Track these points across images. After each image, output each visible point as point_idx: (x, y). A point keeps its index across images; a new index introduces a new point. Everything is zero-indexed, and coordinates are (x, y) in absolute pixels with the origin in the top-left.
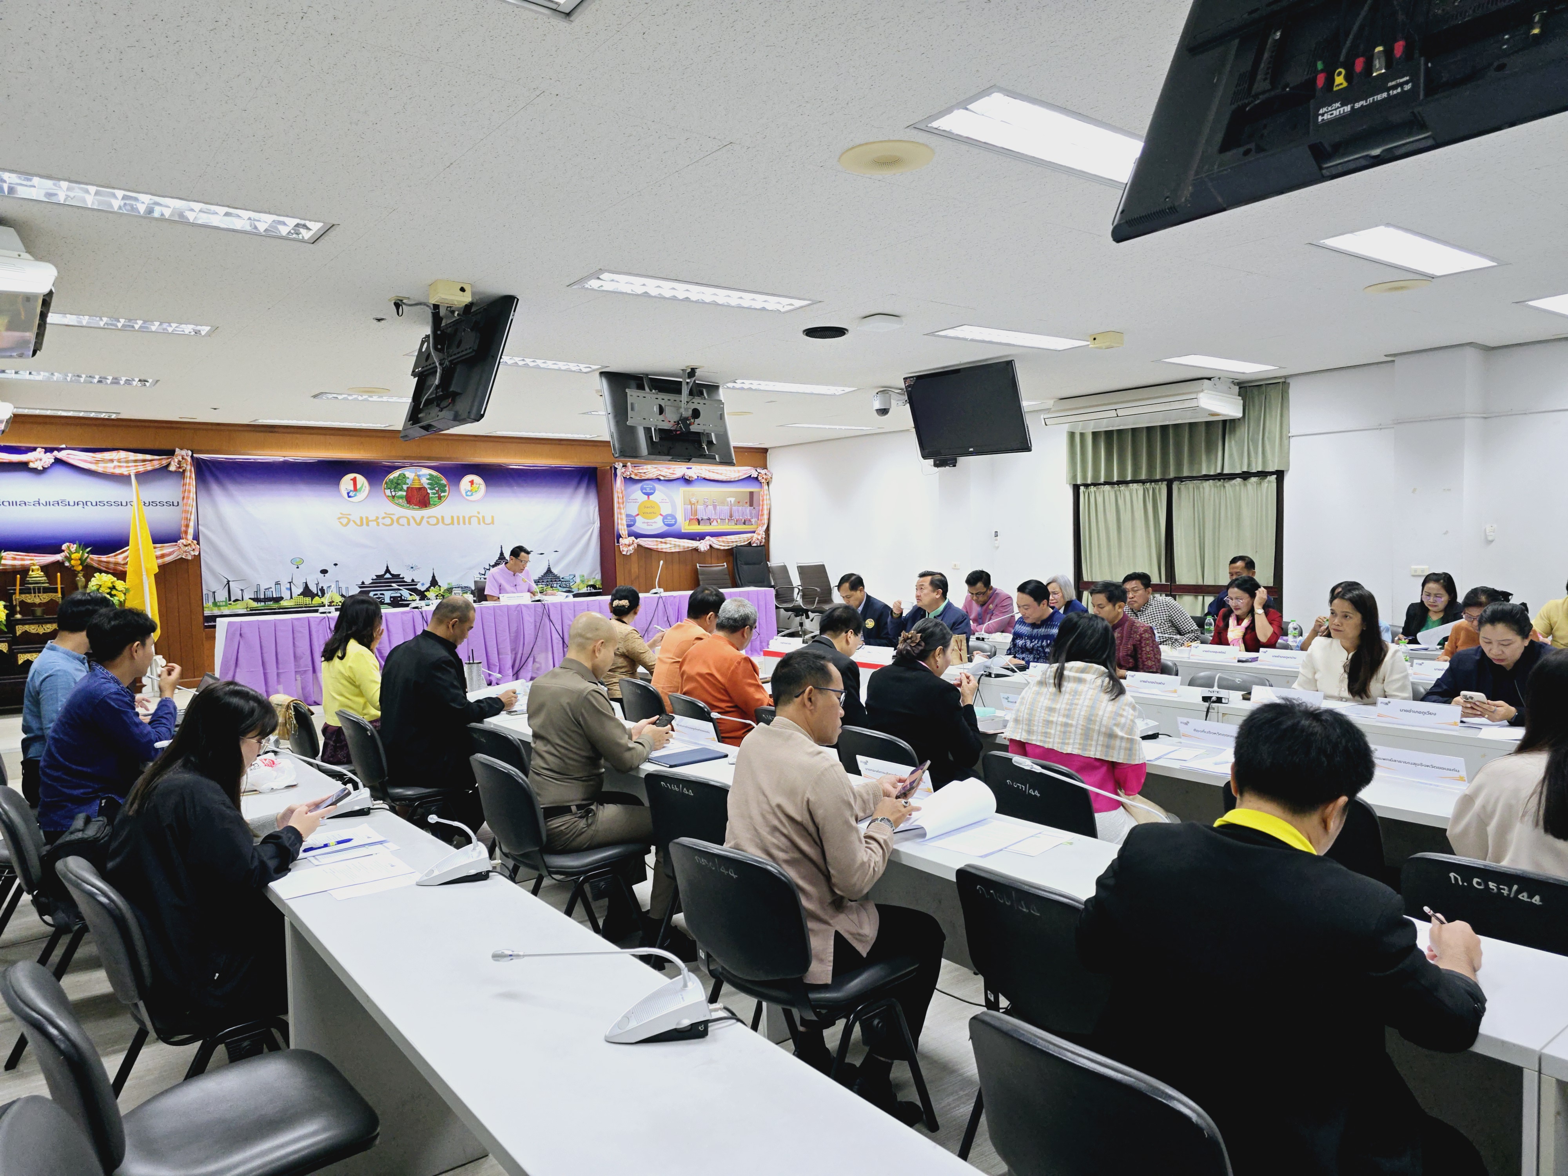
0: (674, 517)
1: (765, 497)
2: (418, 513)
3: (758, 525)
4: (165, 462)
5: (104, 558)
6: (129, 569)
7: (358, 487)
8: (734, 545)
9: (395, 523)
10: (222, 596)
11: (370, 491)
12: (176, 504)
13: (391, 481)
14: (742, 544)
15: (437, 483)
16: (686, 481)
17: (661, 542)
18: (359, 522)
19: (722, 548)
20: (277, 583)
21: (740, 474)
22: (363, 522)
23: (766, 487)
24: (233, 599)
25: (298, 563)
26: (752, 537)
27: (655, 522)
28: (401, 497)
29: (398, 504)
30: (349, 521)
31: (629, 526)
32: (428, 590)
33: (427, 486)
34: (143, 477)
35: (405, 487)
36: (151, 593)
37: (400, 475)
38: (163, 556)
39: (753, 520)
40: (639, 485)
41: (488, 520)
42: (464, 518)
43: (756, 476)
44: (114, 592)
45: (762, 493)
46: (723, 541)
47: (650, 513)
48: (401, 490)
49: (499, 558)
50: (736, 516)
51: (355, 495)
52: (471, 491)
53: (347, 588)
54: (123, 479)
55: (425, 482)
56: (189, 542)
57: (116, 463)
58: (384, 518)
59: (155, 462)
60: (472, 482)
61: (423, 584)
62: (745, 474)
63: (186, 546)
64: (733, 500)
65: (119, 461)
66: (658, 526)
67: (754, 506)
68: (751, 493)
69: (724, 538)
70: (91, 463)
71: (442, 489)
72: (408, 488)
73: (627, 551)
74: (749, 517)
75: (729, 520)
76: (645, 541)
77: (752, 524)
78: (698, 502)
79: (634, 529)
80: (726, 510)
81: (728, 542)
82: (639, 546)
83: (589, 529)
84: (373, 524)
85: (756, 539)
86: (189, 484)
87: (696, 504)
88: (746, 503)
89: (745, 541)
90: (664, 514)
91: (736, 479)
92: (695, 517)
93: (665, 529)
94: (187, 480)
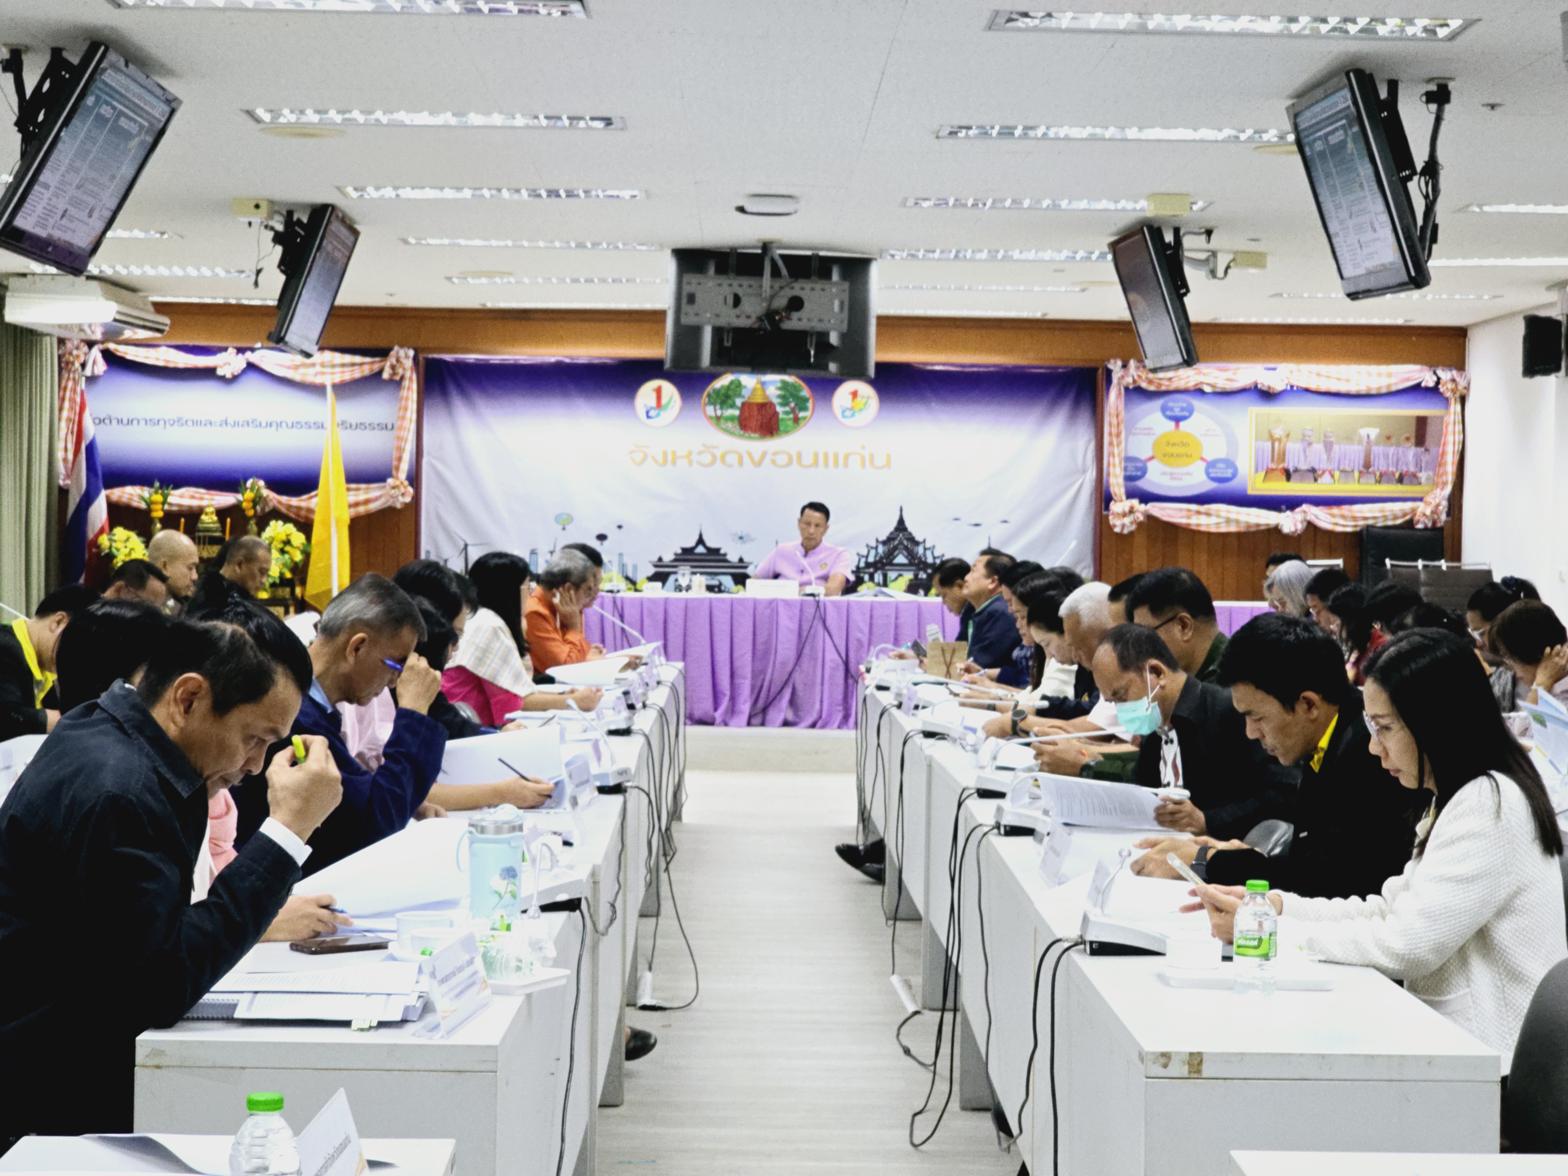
0: (1229, 463)
1: (1452, 427)
2: (757, 446)
3: (1433, 485)
4: (376, 367)
7: (664, 401)
9: (718, 462)
11: (681, 410)
12: (388, 426)
13: (717, 392)
14: (1390, 523)
16: (1267, 395)
17: (1198, 513)
18: (660, 459)
19: (1339, 529)
20: (533, 552)
21: (1393, 380)
22: (668, 459)
23: (1455, 407)
25: (562, 524)
26: (1414, 511)
27: (1188, 474)
28: (731, 419)
29: (726, 431)
30: (646, 457)
31: (1128, 478)
33: (776, 401)
34: (352, 388)
35: (739, 402)
36: (342, 552)
37: (732, 382)
38: (367, 502)
39: (1423, 476)
40: (1159, 403)
41: (880, 461)
42: (836, 455)
43: (1431, 384)
45: (1446, 418)
46: (1343, 517)
47: (1178, 455)
48: (733, 406)
49: (896, 530)
50: (1380, 465)
51: (658, 415)
52: (852, 409)
53: (635, 567)
58: (700, 453)
59: (364, 367)
60: (855, 394)
62: (1408, 380)
63: (397, 488)
64: (1374, 432)
66: (1195, 480)
67: (1428, 444)
68: (1422, 423)
69: (1346, 509)
71: (801, 404)
72: (743, 404)
73: (1123, 526)
74: (1412, 469)
75: (1360, 472)
76: (1163, 509)
77: (1420, 484)
78: (1288, 436)
79: (1143, 484)
80: (1354, 453)
81: (1355, 518)
82: (1150, 518)
83: (1074, 483)
84: (682, 463)
85: (1424, 515)
86: (407, 399)
87: (1284, 440)
88: (1408, 439)
89: (1396, 518)
90: (1210, 458)
91: (1384, 390)
92: (1281, 466)
93: (1209, 486)
94: (404, 393)
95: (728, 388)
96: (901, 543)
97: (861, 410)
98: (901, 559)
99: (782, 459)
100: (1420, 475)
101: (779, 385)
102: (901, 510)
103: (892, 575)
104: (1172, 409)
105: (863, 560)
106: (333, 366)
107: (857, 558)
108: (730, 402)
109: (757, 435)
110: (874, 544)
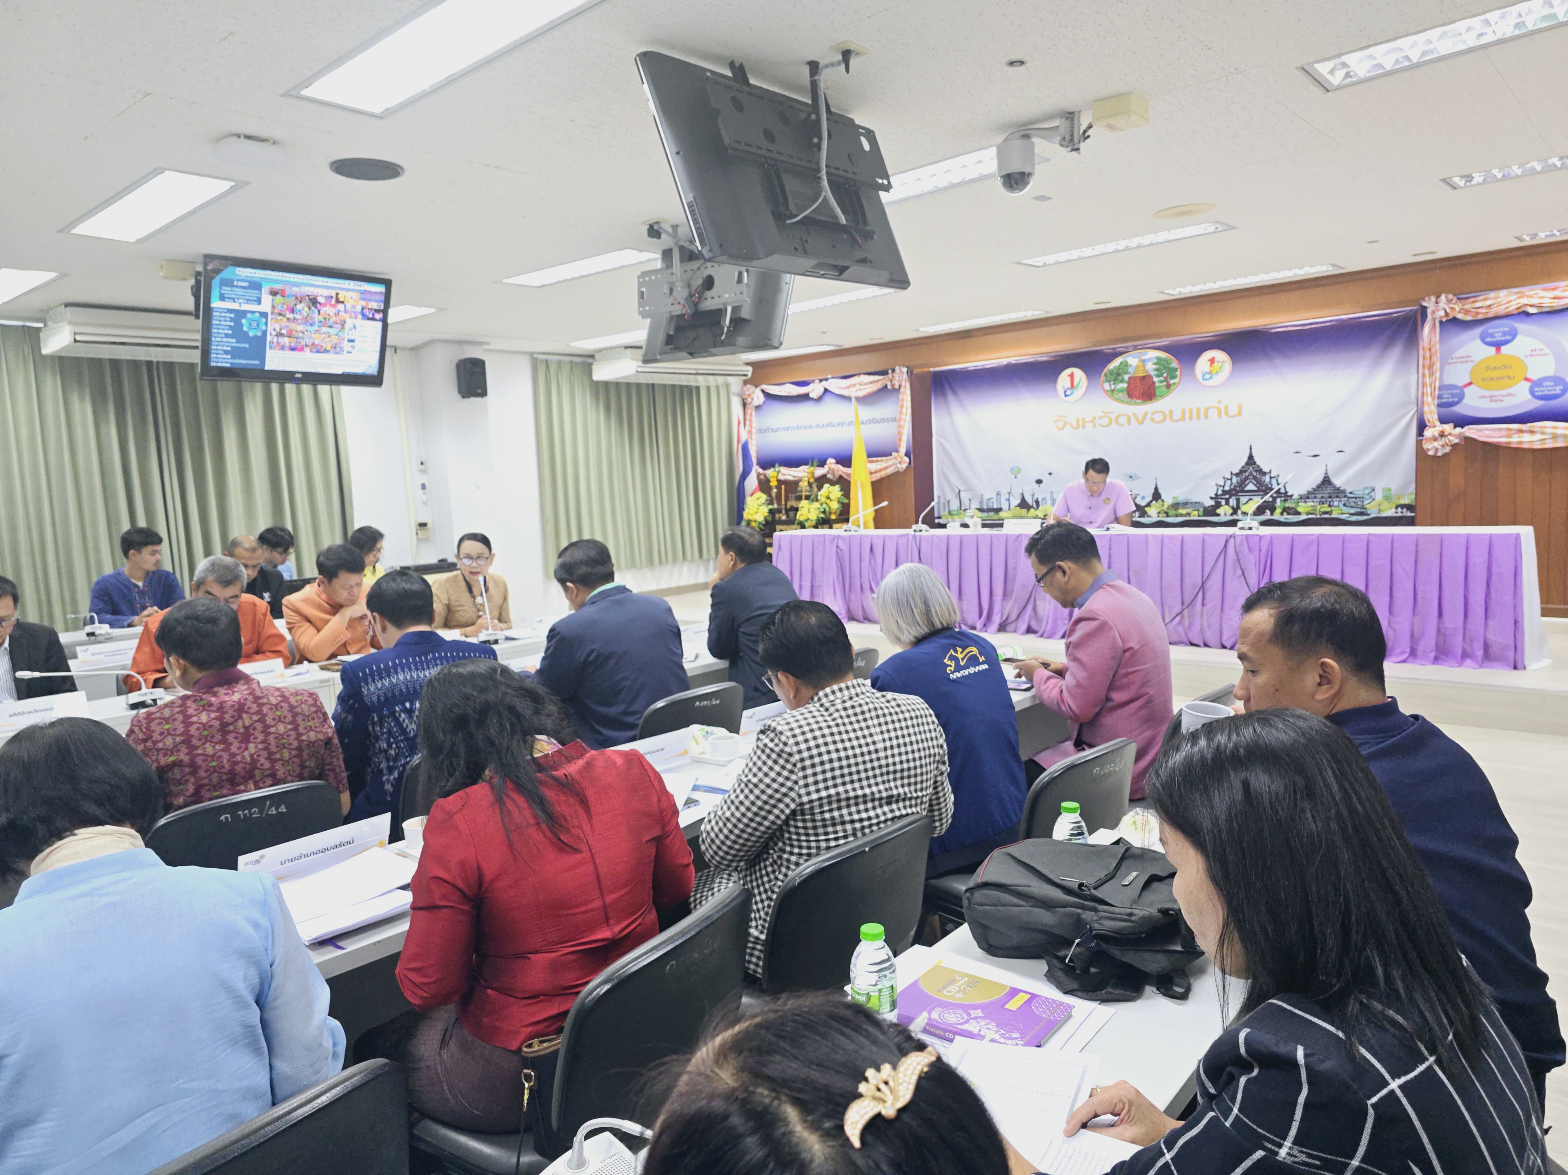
0: (1561, 381)
2: (1141, 409)
4: (885, 382)
7: (1075, 383)
9: (1114, 424)
10: (955, 505)
12: (896, 419)
13: (1111, 372)
15: (1165, 368)
17: (1521, 431)
18: (1075, 426)
20: (999, 493)
22: (1080, 424)
24: (963, 508)
25: (1016, 472)
27: (1510, 395)
28: (1121, 391)
30: (1065, 423)
31: (1443, 405)
32: (1148, 505)
33: (1153, 373)
35: (1126, 377)
37: (1121, 363)
38: (885, 469)
40: (1479, 330)
41: (1233, 411)
42: (1198, 410)
47: (1499, 378)
48: (1122, 381)
49: (1247, 464)
51: (1072, 393)
52: (1210, 373)
55: (1150, 367)
56: (900, 455)
57: (858, 387)
58: (1101, 418)
61: (1143, 498)
63: (896, 459)
65: (860, 384)
66: (1519, 400)
71: (1172, 374)
72: (1130, 378)
73: (1437, 450)
76: (1480, 430)
79: (1458, 409)
82: (1465, 440)
83: (1408, 412)
84: (1089, 426)
86: (903, 400)
90: (1535, 377)
93: (1537, 404)
94: (901, 396)
95: (1119, 368)
96: (1251, 474)
97: (1217, 372)
98: (1251, 487)
99: (1159, 417)
101: (1155, 361)
102: (1251, 448)
103: (1243, 499)
105: (1221, 489)
106: (866, 384)
107: (1216, 488)
108: (1120, 378)
109: (1140, 401)
110: (1229, 477)
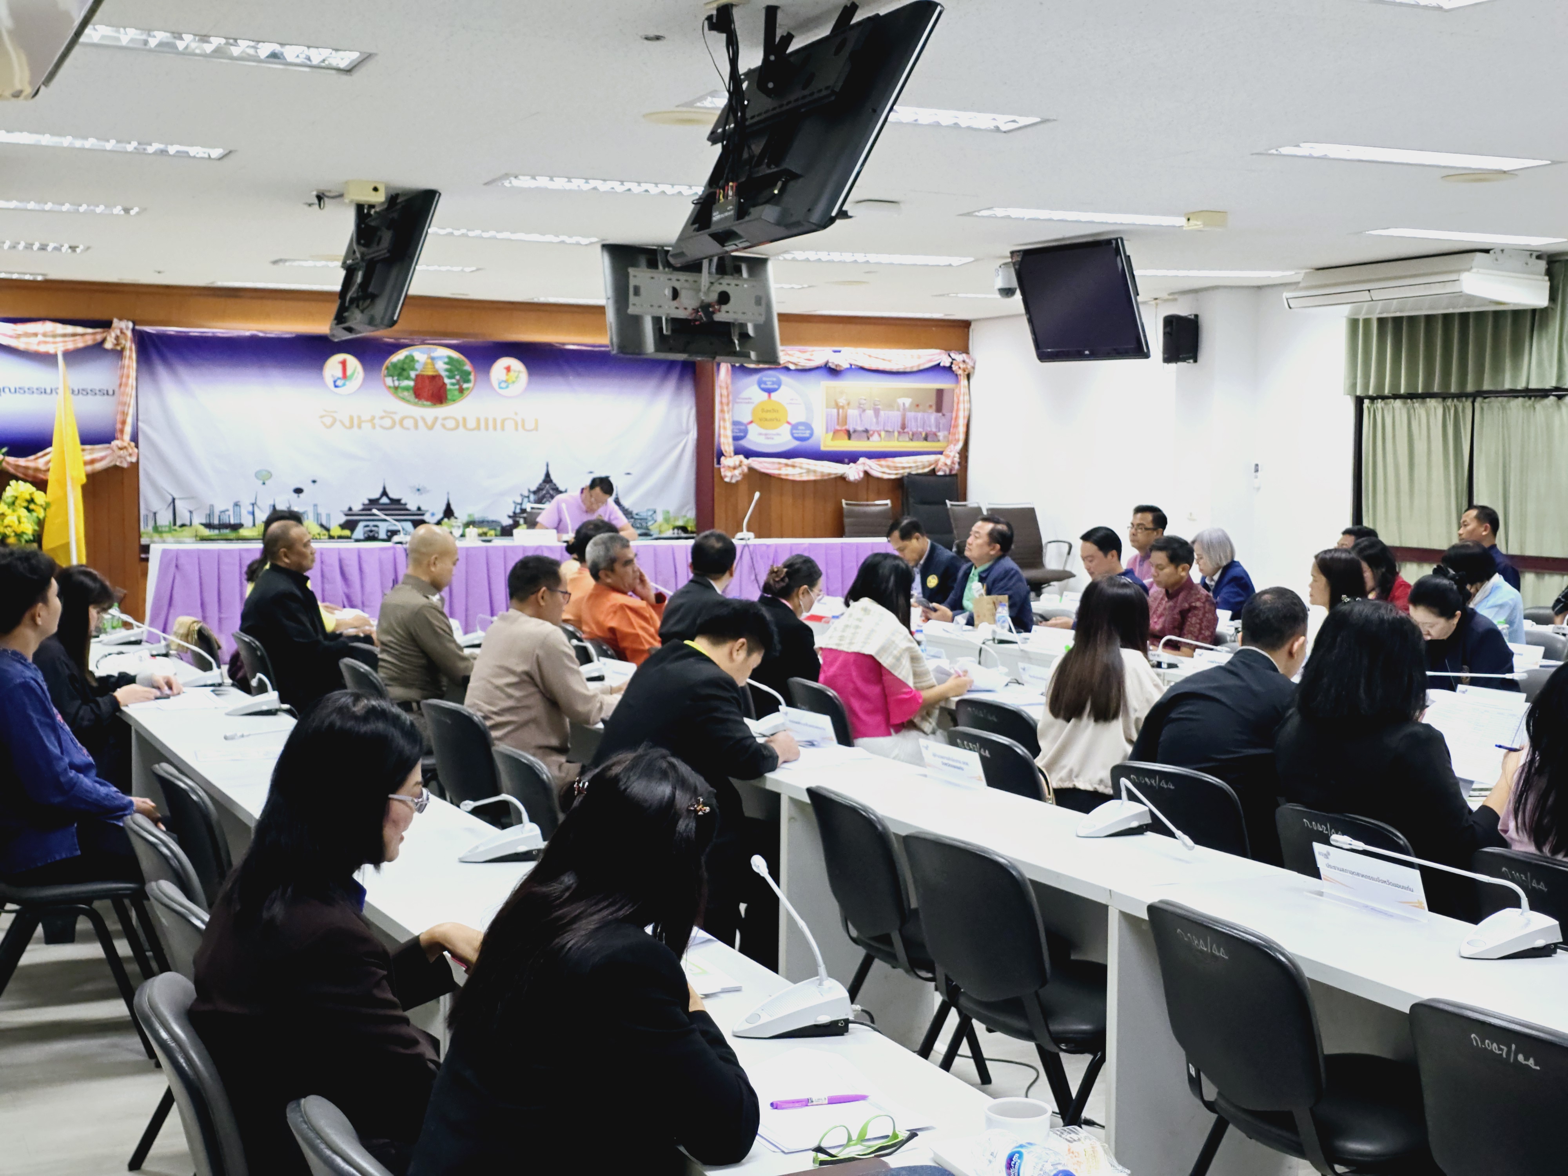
0: (808, 426)
1: (961, 398)
2: (430, 412)
3: (949, 442)
4: (99, 338)
5: (22, 462)
6: (51, 478)
7: (349, 372)
8: (906, 472)
9: (398, 425)
10: (164, 519)
11: (364, 379)
12: (111, 392)
13: (394, 365)
14: (920, 471)
15: (458, 369)
16: (833, 371)
17: (787, 465)
18: (347, 424)
19: (886, 476)
20: (236, 505)
21: (922, 361)
22: (354, 423)
23: (964, 382)
24: (179, 523)
25: (264, 477)
26: (937, 462)
27: (778, 434)
28: (406, 389)
29: (403, 399)
30: (335, 420)
31: (736, 439)
33: (444, 374)
34: (73, 356)
35: (413, 374)
36: (76, 510)
37: (406, 357)
38: (92, 462)
39: (941, 435)
40: (755, 378)
41: (530, 425)
42: (495, 420)
43: (948, 364)
44: (32, 506)
45: (957, 391)
46: (888, 467)
47: (771, 420)
48: (408, 378)
49: (543, 481)
50: (912, 427)
51: (344, 385)
53: (329, 517)
54: (47, 359)
55: (441, 367)
56: (125, 444)
57: (40, 338)
58: (382, 418)
59: (86, 336)
61: (433, 514)
62: (931, 361)
63: (121, 449)
64: (908, 401)
65: (45, 335)
66: (784, 440)
67: (945, 410)
68: (940, 393)
69: (890, 461)
70: (11, 337)
72: (417, 376)
73: (732, 477)
74: (934, 430)
75: (899, 433)
76: (760, 463)
77: (939, 441)
78: (849, 404)
79: (745, 443)
80: (893, 417)
81: (896, 468)
82: (751, 469)
84: (366, 426)
85: (946, 464)
86: (128, 367)
87: (846, 407)
88: (931, 406)
89: (924, 468)
90: (793, 422)
91: (915, 369)
92: (844, 428)
93: (793, 444)
94: (125, 362)
95: (404, 362)
97: (513, 382)
99: (451, 424)
100: (939, 434)
101: (446, 360)
102: (547, 466)
104: (765, 383)
105: (518, 507)
108: (405, 373)
109: (429, 403)
110: (527, 495)
